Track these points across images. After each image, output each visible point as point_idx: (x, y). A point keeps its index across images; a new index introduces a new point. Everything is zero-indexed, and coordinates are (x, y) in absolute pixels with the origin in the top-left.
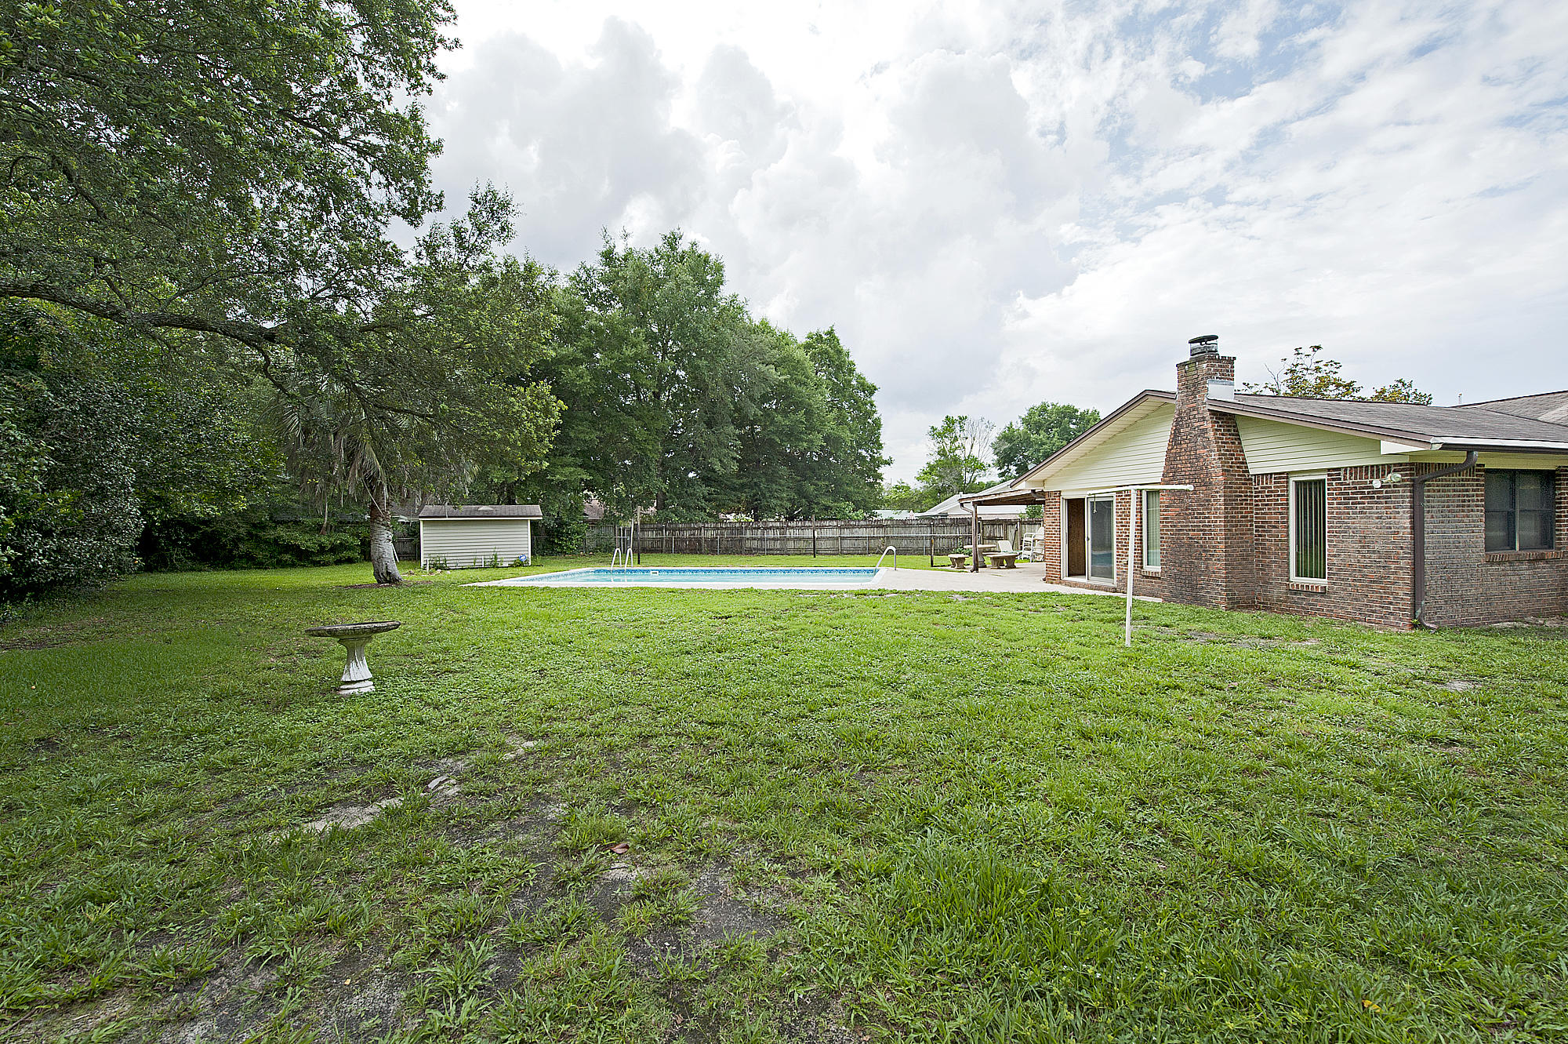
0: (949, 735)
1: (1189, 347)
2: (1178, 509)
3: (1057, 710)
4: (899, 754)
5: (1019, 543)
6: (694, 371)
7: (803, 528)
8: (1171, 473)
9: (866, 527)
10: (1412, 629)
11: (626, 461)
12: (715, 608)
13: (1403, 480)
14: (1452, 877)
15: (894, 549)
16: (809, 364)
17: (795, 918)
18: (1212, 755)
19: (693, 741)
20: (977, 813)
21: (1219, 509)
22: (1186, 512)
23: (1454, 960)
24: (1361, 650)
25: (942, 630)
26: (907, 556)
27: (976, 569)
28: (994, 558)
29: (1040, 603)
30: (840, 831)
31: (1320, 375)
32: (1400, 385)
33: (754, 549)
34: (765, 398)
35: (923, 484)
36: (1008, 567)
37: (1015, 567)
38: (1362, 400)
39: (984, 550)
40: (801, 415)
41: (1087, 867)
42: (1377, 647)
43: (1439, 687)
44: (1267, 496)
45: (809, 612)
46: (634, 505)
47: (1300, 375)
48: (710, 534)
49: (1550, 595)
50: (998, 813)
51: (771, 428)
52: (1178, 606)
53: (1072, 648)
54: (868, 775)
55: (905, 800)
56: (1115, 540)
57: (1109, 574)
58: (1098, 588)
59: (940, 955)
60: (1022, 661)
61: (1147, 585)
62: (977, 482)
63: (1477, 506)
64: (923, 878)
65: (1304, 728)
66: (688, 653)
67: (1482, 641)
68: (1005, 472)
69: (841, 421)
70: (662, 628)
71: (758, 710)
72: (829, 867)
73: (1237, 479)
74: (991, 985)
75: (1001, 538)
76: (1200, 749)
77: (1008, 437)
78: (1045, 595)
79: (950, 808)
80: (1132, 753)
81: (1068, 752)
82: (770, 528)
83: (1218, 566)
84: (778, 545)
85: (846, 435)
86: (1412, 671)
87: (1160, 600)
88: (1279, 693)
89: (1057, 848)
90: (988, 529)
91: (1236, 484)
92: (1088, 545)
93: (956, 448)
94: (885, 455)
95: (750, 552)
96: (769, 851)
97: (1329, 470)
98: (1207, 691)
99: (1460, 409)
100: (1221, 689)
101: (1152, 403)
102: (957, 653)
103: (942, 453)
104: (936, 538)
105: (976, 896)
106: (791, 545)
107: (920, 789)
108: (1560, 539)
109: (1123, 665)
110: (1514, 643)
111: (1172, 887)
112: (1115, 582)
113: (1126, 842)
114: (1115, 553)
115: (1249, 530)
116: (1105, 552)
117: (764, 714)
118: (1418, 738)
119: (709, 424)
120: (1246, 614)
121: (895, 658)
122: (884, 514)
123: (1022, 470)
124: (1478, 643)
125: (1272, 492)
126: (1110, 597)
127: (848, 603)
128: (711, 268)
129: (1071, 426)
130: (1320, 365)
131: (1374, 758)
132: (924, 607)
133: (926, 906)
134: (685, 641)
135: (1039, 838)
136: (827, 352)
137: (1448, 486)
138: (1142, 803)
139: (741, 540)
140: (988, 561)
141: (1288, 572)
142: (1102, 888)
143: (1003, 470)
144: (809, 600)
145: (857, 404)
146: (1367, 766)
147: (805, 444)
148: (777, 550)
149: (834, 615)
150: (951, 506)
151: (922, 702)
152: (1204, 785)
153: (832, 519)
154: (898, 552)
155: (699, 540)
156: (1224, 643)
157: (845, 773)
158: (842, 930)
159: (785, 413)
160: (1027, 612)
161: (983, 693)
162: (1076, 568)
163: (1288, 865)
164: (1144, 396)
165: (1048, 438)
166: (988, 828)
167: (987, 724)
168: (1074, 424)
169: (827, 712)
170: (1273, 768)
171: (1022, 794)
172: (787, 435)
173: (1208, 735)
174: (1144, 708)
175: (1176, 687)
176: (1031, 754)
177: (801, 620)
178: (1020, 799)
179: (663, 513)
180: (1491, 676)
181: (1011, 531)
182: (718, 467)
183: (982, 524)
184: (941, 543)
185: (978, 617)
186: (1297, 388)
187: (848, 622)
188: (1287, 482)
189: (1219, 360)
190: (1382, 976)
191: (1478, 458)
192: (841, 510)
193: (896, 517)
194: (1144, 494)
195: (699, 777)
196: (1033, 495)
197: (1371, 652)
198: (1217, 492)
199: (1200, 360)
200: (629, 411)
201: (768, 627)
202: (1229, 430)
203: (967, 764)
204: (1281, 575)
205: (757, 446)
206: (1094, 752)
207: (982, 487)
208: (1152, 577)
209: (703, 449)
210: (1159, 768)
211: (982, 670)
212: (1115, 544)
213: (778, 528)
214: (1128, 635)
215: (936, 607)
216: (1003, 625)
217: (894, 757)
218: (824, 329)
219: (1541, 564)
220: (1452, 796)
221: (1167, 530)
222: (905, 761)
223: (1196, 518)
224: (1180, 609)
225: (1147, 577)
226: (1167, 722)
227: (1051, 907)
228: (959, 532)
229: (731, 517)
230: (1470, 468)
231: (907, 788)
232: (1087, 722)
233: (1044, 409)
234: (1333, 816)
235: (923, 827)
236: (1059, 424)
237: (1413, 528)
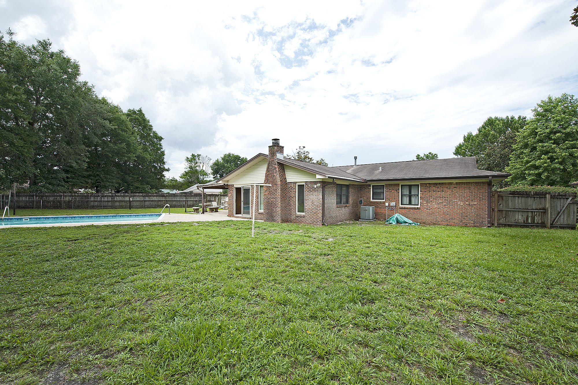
0: (187, 278)
1: (272, 141)
2: (268, 192)
3: (228, 262)
4: (165, 290)
5: (219, 203)
6: (58, 115)
7: (124, 196)
8: (267, 181)
9: (157, 196)
10: (322, 225)
11: (6, 158)
12: (68, 236)
13: (321, 186)
14: (326, 290)
15: (169, 205)
16: (128, 123)
17: (106, 377)
18: (274, 268)
19: (48, 306)
20: (196, 306)
21: (279, 192)
22: (270, 193)
23: (326, 313)
24: (311, 232)
25: (188, 237)
26: (175, 208)
27: (203, 213)
28: (210, 209)
29: (225, 223)
30: (134, 330)
31: (305, 155)
32: (322, 160)
33: (95, 206)
34: (104, 135)
35: (183, 180)
36: (215, 212)
37: (218, 212)
38: (314, 163)
39: (207, 205)
40: (124, 145)
41: (235, 315)
42: (315, 231)
43: (327, 240)
44: (291, 189)
45: (125, 234)
46: (12, 182)
47: (300, 154)
48: (67, 199)
49: (348, 215)
50: (205, 304)
51: (107, 149)
52: (268, 223)
53: (235, 239)
54: (149, 302)
55: (166, 309)
56: (250, 202)
57: (248, 213)
58: (245, 218)
59: (177, 367)
60: (218, 246)
61: (260, 216)
62: (204, 180)
63: (335, 193)
64: (172, 338)
65: (298, 256)
66: (47, 261)
67: (335, 227)
68: (216, 177)
69: (145, 149)
70: (29, 249)
71: (91, 283)
72: (127, 347)
73: (284, 183)
74: (198, 371)
75: (213, 201)
76: (271, 267)
77: (217, 164)
78: (228, 221)
79: (186, 307)
80: (251, 272)
81: (231, 276)
82: (106, 196)
83: (279, 210)
84: (110, 204)
85: (148, 157)
86: (322, 237)
87: (263, 221)
88: (292, 247)
89: (225, 311)
90: (208, 198)
91: (283, 185)
92: (242, 203)
93: (197, 166)
94: (166, 167)
95: (93, 207)
96: (93, 350)
97: (305, 182)
98: (274, 249)
99: (332, 168)
100: (278, 247)
101: (261, 157)
102: (192, 245)
103: (191, 167)
104: (187, 201)
105: (194, 338)
106: (118, 204)
107: (173, 303)
108: (349, 201)
109: (251, 243)
110: (341, 228)
111: (260, 314)
112: (250, 216)
113: (248, 303)
114: (250, 206)
115: (287, 199)
116: (247, 206)
117: (95, 285)
118: (322, 255)
119: (68, 143)
120: (286, 224)
121: (167, 250)
122: (165, 191)
123: (221, 176)
124: (335, 228)
125: (292, 187)
126: (249, 221)
127: (145, 229)
128: (71, 66)
129: (238, 162)
130: (305, 152)
131: (312, 262)
132: (181, 228)
133: (172, 349)
134: (46, 254)
135: (219, 309)
136: (138, 119)
137: (329, 187)
138: (254, 288)
139: (87, 202)
140: (208, 210)
141: (296, 211)
142: (239, 321)
143: (215, 176)
144: (126, 229)
145: (153, 144)
146: (311, 264)
147: (126, 158)
148: (110, 206)
149: (138, 235)
150: (194, 189)
151: (177, 267)
152: (271, 279)
153: (140, 193)
154: (171, 207)
155: (60, 202)
156: (279, 233)
157: (138, 303)
158: (132, 373)
159: (115, 143)
160: (221, 228)
161: (202, 260)
162: (238, 212)
163: (291, 297)
164: (260, 155)
165: (231, 166)
166: (200, 311)
167: (203, 271)
168: (239, 162)
169: (131, 278)
170: (289, 269)
171: (214, 295)
172: (116, 153)
173: (273, 262)
174: (256, 257)
175: (266, 249)
176: (218, 279)
177: (120, 238)
178: (214, 297)
179: (34, 188)
180: (337, 236)
181: (217, 198)
182: (74, 165)
183: (206, 196)
184: (190, 203)
185: (202, 231)
186: (300, 159)
187: (145, 237)
188: (296, 185)
189: (280, 147)
190: (311, 323)
191: (335, 181)
192: (144, 189)
193: (171, 192)
194: (259, 186)
195: (50, 324)
196: (224, 186)
197: (314, 232)
198: (279, 187)
199: (275, 146)
200: (10, 130)
201: (101, 243)
202: (282, 168)
203: (194, 288)
204: (294, 212)
205: (99, 157)
206: (240, 274)
207: (207, 182)
208: (261, 214)
209: (63, 155)
210: (259, 276)
211: (202, 251)
212: (250, 203)
213: (110, 196)
214: (253, 233)
215: (186, 228)
216: (212, 234)
217: (163, 292)
218: (137, 109)
219: (346, 208)
220: (328, 269)
221: (265, 199)
222: (168, 292)
223: (273, 195)
224: (269, 224)
225: (260, 214)
226: (263, 260)
227: (222, 333)
228: (197, 199)
229: (82, 190)
230: (334, 183)
231: (167, 304)
232: (238, 264)
233: (229, 155)
234: (303, 280)
235: (174, 317)
236: (234, 161)
237: (322, 198)
